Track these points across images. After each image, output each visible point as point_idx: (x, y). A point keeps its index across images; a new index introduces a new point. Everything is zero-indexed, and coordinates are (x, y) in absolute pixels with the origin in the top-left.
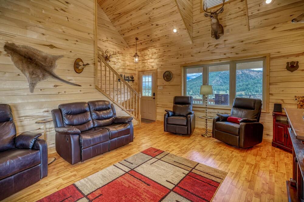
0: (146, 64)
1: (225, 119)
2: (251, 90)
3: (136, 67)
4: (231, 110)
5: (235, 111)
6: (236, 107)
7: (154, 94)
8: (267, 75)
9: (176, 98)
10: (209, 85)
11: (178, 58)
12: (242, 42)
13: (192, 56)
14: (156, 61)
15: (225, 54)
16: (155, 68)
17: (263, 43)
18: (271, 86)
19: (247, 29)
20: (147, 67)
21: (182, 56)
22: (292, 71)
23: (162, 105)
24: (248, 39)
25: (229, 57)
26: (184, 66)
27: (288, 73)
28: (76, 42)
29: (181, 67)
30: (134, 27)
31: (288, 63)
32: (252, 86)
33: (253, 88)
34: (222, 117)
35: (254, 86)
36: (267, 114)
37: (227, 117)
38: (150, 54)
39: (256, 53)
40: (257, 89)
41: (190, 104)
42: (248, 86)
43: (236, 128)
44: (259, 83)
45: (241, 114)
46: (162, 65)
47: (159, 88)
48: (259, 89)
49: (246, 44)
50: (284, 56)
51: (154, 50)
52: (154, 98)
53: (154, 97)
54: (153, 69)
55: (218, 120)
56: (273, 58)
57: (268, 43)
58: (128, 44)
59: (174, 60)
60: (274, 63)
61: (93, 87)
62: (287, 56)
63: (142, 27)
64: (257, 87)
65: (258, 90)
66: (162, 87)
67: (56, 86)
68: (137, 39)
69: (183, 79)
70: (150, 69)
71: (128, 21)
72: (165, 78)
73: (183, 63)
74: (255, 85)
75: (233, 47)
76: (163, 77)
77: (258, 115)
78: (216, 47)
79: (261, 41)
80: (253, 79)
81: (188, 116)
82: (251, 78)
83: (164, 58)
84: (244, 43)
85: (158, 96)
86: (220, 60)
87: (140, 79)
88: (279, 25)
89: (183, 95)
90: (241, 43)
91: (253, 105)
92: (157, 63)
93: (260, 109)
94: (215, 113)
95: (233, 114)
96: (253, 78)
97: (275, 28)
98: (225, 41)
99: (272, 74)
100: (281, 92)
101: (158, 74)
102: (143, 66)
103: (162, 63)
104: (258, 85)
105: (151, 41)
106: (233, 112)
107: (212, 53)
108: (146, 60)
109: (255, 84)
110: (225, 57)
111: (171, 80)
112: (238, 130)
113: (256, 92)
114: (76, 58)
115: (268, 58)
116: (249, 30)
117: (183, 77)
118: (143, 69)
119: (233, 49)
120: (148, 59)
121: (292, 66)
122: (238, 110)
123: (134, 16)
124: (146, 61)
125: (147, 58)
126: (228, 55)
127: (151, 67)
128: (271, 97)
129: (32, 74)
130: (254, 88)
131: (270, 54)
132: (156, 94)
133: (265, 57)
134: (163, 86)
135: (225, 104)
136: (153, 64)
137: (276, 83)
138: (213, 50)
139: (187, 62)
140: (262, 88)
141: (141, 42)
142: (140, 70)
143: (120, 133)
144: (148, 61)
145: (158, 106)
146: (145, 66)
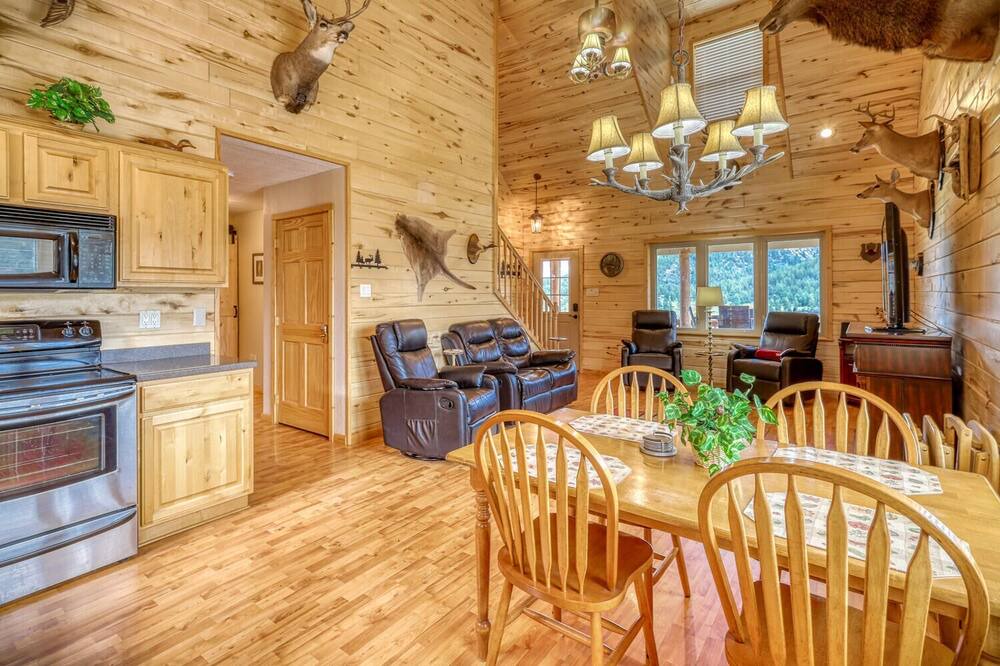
0: (553, 235)
1: (751, 354)
2: (787, 299)
3: (525, 241)
4: (759, 338)
5: (769, 340)
6: (770, 330)
7: (575, 307)
8: (828, 268)
9: (637, 315)
10: (711, 285)
11: (636, 225)
12: (779, 199)
13: (671, 221)
14: (581, 228)
15: (744, 222)
16: (575, 246)
17: (819, 205)
18: (836, 290)
19: (788, 174)
20: (556, 243)
21: (647, 221)
22: (871, 261)
23: (597, 332)
24: (790, 195)
25: (753, 229)
26: (650, 244)
27: (864, 264)
28: (470, 203)
29: (645, 245)
30: (537, 152)
31: (863, 245)
32: (789, 284)
33: (792, 290)
34: (744, 349)
35: (795, 284)
36: (830, 343)
37: (755, 351)
38: (562, 212)
39: (804, 224)
40: (804, 294)
41: (671, 327)
42: (778, 284)
43: (775, 368)
44: (810, 275)
45: (781, 345)
46: (596, 239)
47: (588, 292)
48: (811, 296)
49: (786, 203)
50: (856, 233)
51: (577, 204)
52: (575, 317)
53: (574, 313)
54: (572, 247)
55: (738, 355)
56: (837, 235)
57: (829, 205)
58: (510, 185)
59: (628, 229)
60: (838, 243)
61: (490, 290)
62: (862, 233)
63: (559, 154)
64: (802, 287)
65: (808, 299)
66: (597, 290)
67: (446, 289)
68: (537, 177)
69: (649, 272)
70: (563, 248)
71: (526, 139)
72: (606, 270)
73: (650, 237)
74: (799, 282)
75: (761, 209)
76: (598, 267)
77: (813, 344)
78: (727, 205)
79: (816, 201)
80: (790, 263)
81: (676, 350)
82: (784, 261)
83: (601, 222)
84: (783, 201)
85: (586, 312)
86: (735, 232)
87: (535, 269)
88: (846, 174)
89: (649, 308)
90: (778, 202)
91: (803, 325)
92: (585, 233)
93: (816, 334)
94: (725, 345)
95: (764, 345)
96: (791, 258)
97: (839, 178)
98: (744, 194)
99: (838, 266)
100: (854, 301)
101: (586, 260)
102: (546, 239)
103: (595, 234)
104: (808, 281)
105: (573, 183)
106: (764, 342)
107: (718, 217)
108: (552, 224)
109: (796, 277)
110: (745, 228)
111: (622, 273)
112: (778, 370)
113: (803, 305)
114: (470, 234)
115: (828, 235)
116: (792, 176)
117: (649, 268)
118: (546, 246)
119: (760, 213)
120: (560, 223)
121: (871, 252)
122: (775, 336)
123: (543, 131)
124: (552, 228)
125: (555, 219)
126: (750, 224)
127: (566, 243)
128: (836, 310)
129: (423, 267)
130: (794, 291)
131: (831, 228)
132: (580, 307)
133: (824, 232)
134: (600, 287)
135: (746, 327)
136: (571, 236)
137: (844, 283)
138: (719, 211)
139: (660, 235)
140: (818, 290)
141: (547, 183)
142: (537, 247)
143: (551, 384)
144: (559, 227)
145: (586, 334)
146: (550, 239)
